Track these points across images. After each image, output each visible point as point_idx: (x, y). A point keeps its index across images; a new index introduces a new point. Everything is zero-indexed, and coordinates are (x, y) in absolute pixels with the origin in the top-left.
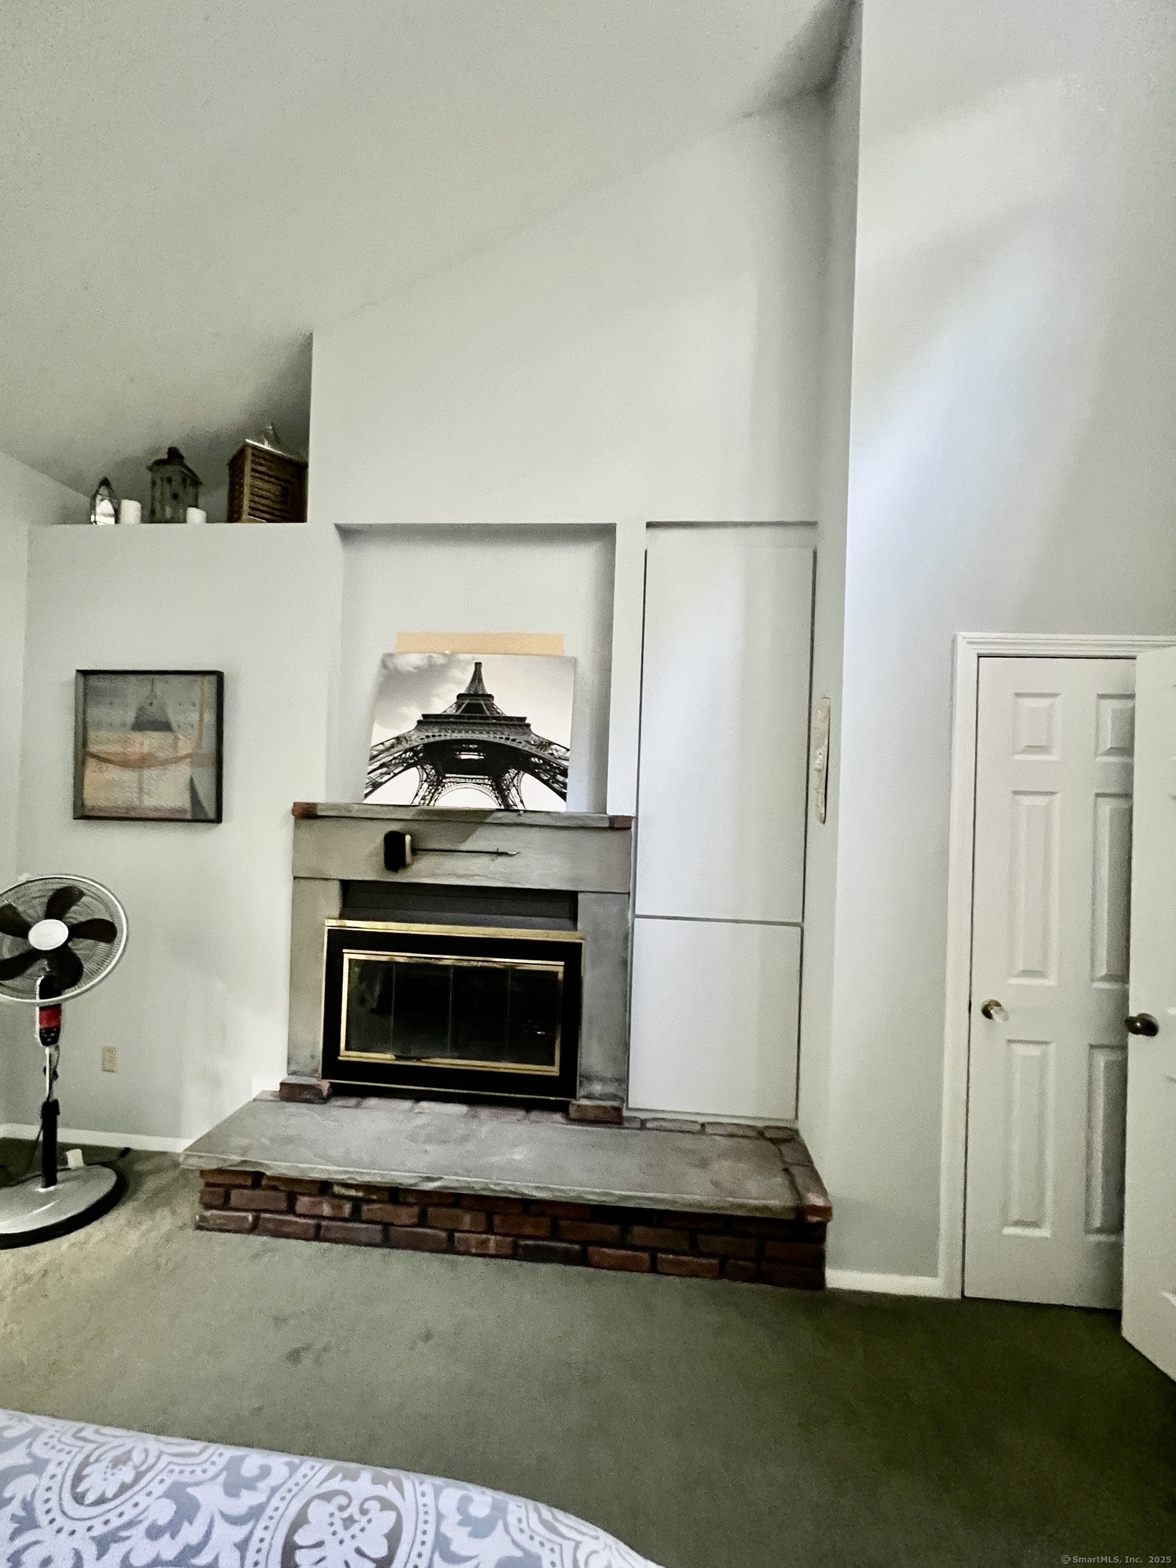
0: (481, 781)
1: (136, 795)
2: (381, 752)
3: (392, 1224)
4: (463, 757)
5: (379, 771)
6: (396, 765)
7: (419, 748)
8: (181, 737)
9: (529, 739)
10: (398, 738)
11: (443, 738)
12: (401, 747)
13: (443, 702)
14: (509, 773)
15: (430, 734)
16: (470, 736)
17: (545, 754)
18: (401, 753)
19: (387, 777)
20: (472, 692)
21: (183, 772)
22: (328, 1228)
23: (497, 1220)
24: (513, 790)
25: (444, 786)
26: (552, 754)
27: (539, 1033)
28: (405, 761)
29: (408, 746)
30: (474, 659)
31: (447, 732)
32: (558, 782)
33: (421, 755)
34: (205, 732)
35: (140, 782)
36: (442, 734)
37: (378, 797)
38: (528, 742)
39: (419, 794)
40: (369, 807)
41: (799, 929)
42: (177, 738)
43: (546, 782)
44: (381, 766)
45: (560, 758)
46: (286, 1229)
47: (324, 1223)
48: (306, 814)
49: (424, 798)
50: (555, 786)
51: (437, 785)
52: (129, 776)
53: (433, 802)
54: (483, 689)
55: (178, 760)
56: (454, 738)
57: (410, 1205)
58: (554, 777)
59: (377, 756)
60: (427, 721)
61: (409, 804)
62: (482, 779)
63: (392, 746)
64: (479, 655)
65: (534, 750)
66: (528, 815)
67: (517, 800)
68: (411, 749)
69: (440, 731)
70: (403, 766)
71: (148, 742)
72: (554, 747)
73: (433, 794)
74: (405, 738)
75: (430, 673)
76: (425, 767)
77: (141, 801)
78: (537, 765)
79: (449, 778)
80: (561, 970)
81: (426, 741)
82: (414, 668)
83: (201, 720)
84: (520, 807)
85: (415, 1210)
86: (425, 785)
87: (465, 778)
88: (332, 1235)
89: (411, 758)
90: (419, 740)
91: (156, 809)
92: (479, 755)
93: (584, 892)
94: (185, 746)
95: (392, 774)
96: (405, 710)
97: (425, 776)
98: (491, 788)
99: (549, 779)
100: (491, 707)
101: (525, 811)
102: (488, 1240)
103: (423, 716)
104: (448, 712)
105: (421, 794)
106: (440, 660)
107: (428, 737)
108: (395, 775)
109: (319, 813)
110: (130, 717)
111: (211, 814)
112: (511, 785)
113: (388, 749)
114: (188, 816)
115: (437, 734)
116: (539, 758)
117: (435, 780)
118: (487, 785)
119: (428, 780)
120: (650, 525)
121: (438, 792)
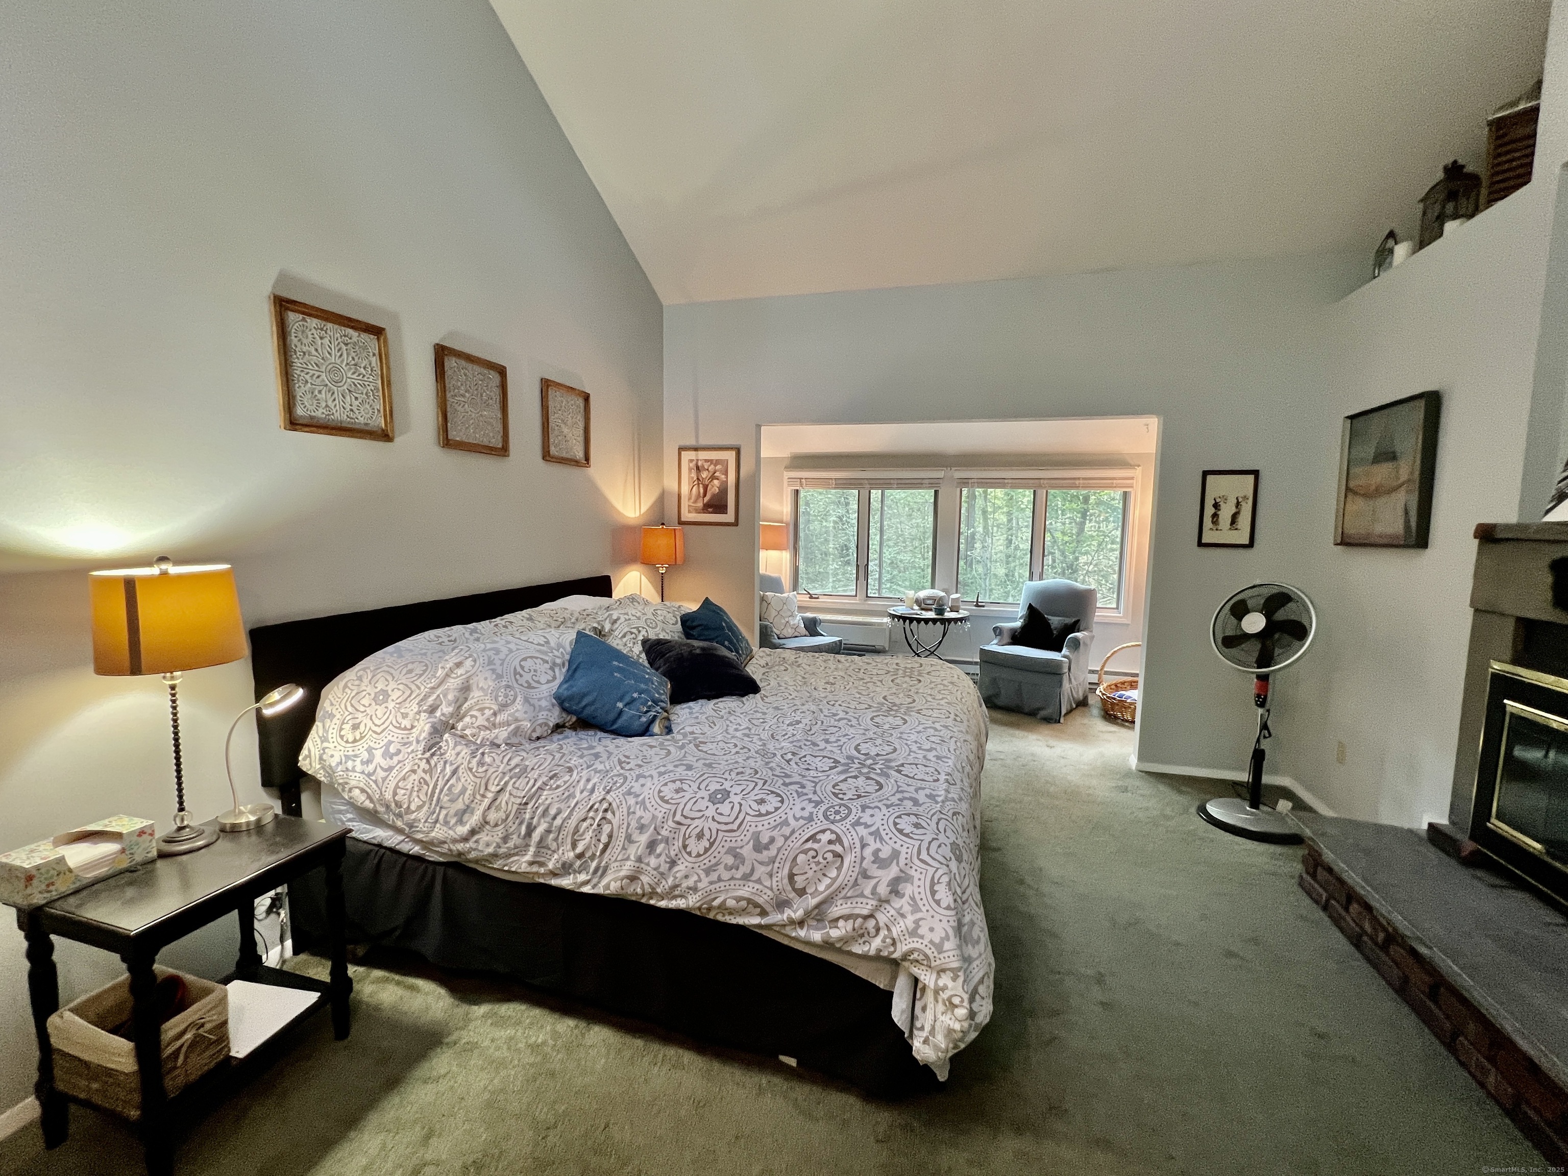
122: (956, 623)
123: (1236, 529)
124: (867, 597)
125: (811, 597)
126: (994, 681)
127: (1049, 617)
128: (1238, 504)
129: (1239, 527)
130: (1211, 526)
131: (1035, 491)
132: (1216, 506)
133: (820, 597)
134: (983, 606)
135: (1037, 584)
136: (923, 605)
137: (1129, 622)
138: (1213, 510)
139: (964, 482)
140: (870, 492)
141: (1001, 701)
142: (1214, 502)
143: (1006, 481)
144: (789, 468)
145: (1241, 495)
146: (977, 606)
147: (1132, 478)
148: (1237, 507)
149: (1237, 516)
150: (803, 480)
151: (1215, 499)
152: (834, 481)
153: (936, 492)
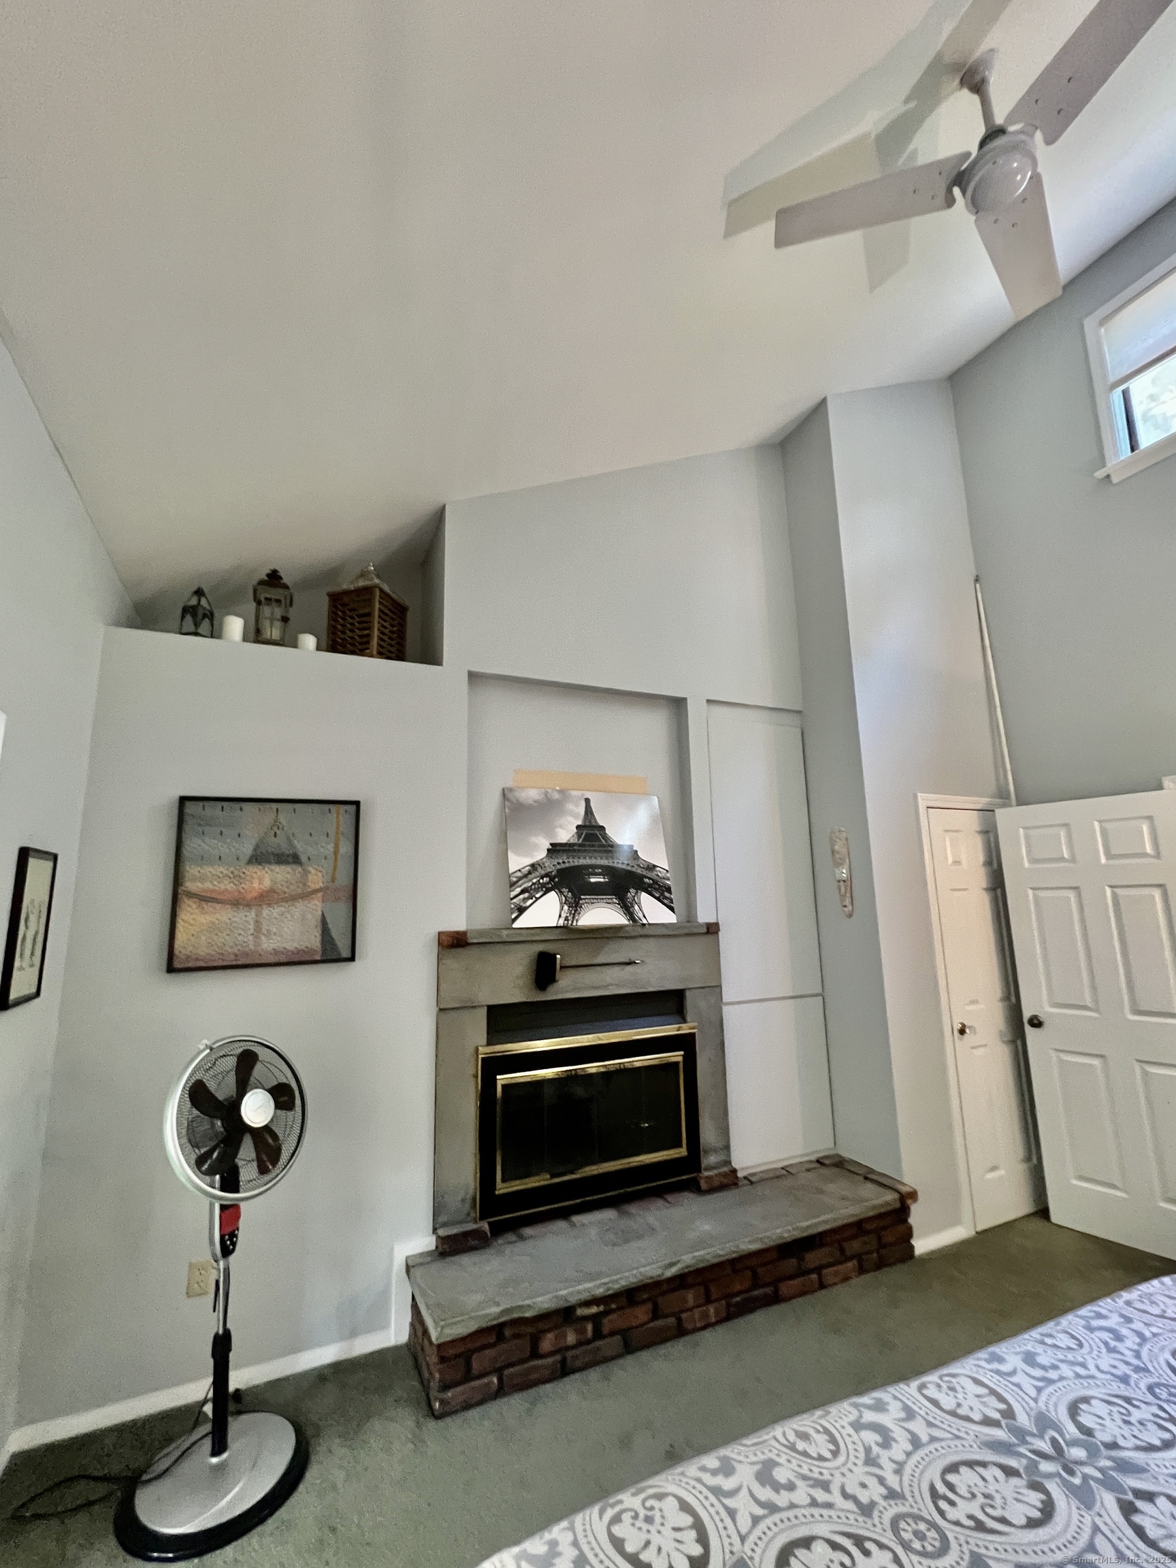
0: (610, 901)
1: (251, 938)
2: (520, 879)
3: (630, 1328)
4: (593, 880)
5: (521, 897)
6: (537, 890)
7: (553, 873)
8: (313, 871)
9: (639, 863)
10: (533, 865)
11: (572, 864)
12: (537, 874)
13: (566, 833)
14: (630, 892)
15: (561, 861)
16: (593, 862)
17: (652, 875)
18: (538, 879)
19: (530, 901)
20: (587, 824)
21: (315, 906)
22: (575, 1358)
23: (713, 1289)
24: (636, 907)
25: (581, 907)
26: (658, 875)
27: (647, 1125)
28: (543, 885)
29: (543, 872)
30: (583, 795)
31: (574, 858)
32: (666, 898)
33: (557, 880)
34: (340, 862)
35: (257, 923)
36: (571, 861)
37: (524, 922)
38: (639, 866)
39: (562, 915)
40: (518, 931)
41: (821, 997)
42: (306, 872)
43: (658, 899)
44: (523, 892)
45: (664, 878)
46: (534, 1376)
47: (569, 1354)
48: (454, 943)
49: (566, 919)
50: (665, 901)
51: (575, 906)
52: (244, 918)
53: (575, 922)
54: (596, 821)
55: (306, 895)
56: (581, 864)
57: (644, 1302)
58: (662, 894)
59: (517, 882)
60: (555, 849)
61: (555, 925)
62: (611, 899)
63: (530, 873)
64: (587, 792)
65: (644, 873)
66: (652, 927)
67: (641, 915)
68: (547, 875)
69: (568, 858)
70: (542, 890)
71: (266, 877)
72: (658, 869)
73: (574, 914)
74: (539, 865)
75: (549, 807)
76: (562, 890)
77: (257, 944)
78: (650, 886)
79: (584, 899)
80: (680, 1059)
81: (559, 867)
82: (535, 801)
83: (336, 852)
84: (645, 922)
85: (649, 1306)
86: (566, 907)
87: (597, 899)
88: (578, 1363)
89: (548, 883)
90: (552, 866)
91: (276, 952)
92: (604, 878)
93: (690, 989)
94: (316, 879)
95: (534, 899)
96: (534, 839)
97: (564, 898)
98: (619, 906)
99: (660, 896)
100: (605, 837)
101: (649, 924)
102: (708, 1310)
103: (551, 844)
104: (572, 841)
105: (564, 915)
106: (556, 796)
107: (559, 863)
108: (537, 899)
109: (470, 941)
110: (247, 849)
111: (346, 953)
112: (634, 902)
113: (526, 876)
114: (318, 958)
115: (566, 861)
116: (649, 879)
117: (573, 902)
118: (615, 903)
119: (567, 902)
120: (709, 701)
121: (577, 912)
123: (32, 965)
128: (39, 916)
129: (34, 960)
130: (19, 962)
132: (27, 920)
138: (24, 929)
142: (26, 912)
148: (38, 921)
149: (36, 939)
151: (27, 907)
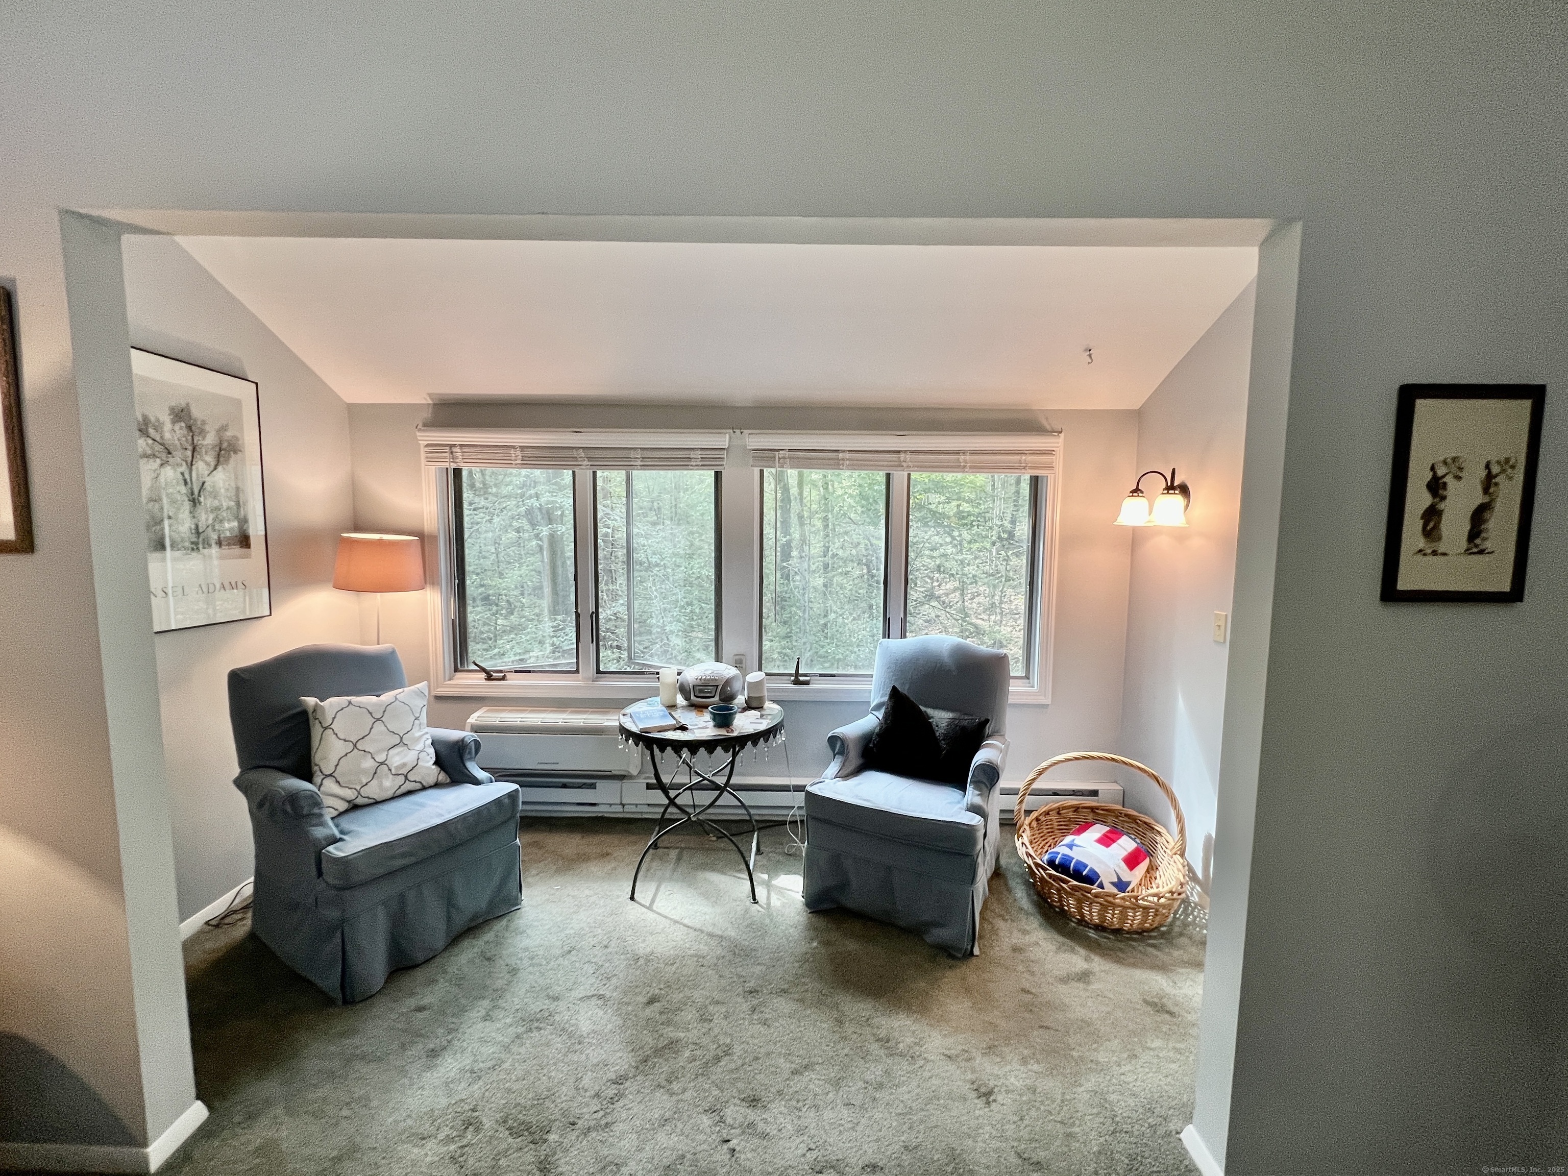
122: (755, 744)
123: (1481, 552)
124: (598, 672)
125: (489, 677)
126: (836, 861)
127: (930, 711)
128: (1489, 483)
129: (1488, 545)
130: (1421, 543)
131: (888, 476)
132: (1436, 486)
133: (508, 676)
134: (807, 683)
135: (900, 646)
136: (693, 697)
137: (1050, 703)
138: (1427, 500)
139: (766, 456)
140: (594, 473)
141: (852, 901)
142: (1429, 476)
143: (841, 455)
144: (430, 425)
145: (1494, 456)
146: (797, 682)
147: (1050, 452)
148: (1486, 490)
149: (1487, 515)
150: (457, 449)
151: (1433, 468)
152: (519, 453)
153: (718, 476)
